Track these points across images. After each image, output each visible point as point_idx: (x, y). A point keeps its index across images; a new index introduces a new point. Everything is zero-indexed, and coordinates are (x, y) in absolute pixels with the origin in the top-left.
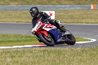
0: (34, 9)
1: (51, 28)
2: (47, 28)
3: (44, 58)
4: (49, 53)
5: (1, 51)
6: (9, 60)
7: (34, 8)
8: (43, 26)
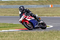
2: (28, 18)
4: (24, 35)
8: (26, 17)
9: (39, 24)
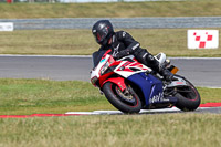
0: (102, 26)
1: (135, 70)
2: (124, 69)
3: (192, 136)
5: (96, 120)
6: (112, 140)
7: (103, 22)
8: (115, 65)
9: (169, 90)
